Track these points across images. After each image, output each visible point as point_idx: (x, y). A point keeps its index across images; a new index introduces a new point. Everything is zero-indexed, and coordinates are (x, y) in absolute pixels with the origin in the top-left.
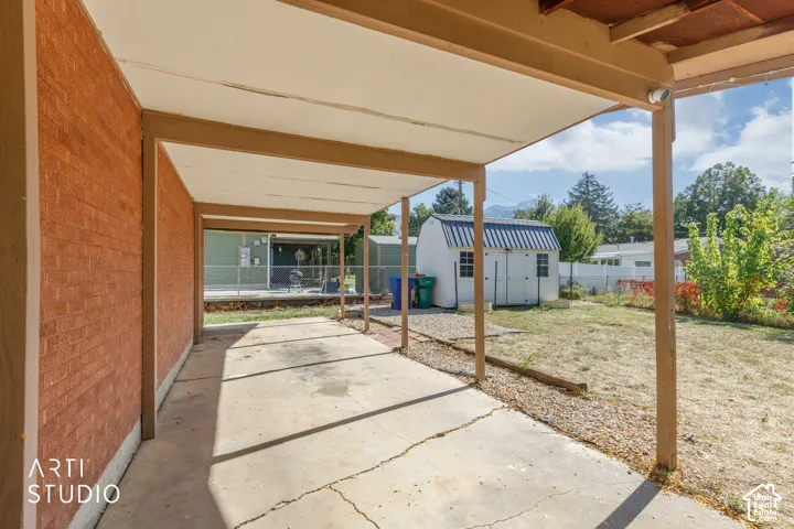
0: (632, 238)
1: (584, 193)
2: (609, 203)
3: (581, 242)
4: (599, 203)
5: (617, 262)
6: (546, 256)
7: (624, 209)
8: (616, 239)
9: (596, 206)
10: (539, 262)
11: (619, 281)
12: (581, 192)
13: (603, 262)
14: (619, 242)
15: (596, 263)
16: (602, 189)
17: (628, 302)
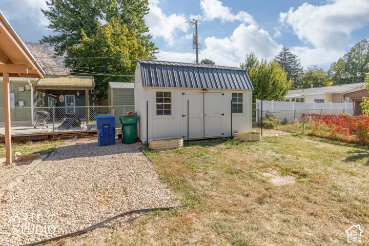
0: (312, 85)
1: (283, 60)
2: (298, 65)
3: (276, 86)
4: (292, 66)
5: (302, 100)
6: (241, 95)
7: (307, 69)
8: (302, 86)
9: (290, 67)
10: (234, 100)
11: (304, 115)
12: (281, 59)
13: (293, 100)
14: (304, 88)
15: (288, 101)
16: (294, 57)
17: (310, 131)
